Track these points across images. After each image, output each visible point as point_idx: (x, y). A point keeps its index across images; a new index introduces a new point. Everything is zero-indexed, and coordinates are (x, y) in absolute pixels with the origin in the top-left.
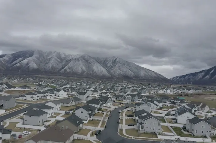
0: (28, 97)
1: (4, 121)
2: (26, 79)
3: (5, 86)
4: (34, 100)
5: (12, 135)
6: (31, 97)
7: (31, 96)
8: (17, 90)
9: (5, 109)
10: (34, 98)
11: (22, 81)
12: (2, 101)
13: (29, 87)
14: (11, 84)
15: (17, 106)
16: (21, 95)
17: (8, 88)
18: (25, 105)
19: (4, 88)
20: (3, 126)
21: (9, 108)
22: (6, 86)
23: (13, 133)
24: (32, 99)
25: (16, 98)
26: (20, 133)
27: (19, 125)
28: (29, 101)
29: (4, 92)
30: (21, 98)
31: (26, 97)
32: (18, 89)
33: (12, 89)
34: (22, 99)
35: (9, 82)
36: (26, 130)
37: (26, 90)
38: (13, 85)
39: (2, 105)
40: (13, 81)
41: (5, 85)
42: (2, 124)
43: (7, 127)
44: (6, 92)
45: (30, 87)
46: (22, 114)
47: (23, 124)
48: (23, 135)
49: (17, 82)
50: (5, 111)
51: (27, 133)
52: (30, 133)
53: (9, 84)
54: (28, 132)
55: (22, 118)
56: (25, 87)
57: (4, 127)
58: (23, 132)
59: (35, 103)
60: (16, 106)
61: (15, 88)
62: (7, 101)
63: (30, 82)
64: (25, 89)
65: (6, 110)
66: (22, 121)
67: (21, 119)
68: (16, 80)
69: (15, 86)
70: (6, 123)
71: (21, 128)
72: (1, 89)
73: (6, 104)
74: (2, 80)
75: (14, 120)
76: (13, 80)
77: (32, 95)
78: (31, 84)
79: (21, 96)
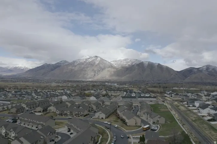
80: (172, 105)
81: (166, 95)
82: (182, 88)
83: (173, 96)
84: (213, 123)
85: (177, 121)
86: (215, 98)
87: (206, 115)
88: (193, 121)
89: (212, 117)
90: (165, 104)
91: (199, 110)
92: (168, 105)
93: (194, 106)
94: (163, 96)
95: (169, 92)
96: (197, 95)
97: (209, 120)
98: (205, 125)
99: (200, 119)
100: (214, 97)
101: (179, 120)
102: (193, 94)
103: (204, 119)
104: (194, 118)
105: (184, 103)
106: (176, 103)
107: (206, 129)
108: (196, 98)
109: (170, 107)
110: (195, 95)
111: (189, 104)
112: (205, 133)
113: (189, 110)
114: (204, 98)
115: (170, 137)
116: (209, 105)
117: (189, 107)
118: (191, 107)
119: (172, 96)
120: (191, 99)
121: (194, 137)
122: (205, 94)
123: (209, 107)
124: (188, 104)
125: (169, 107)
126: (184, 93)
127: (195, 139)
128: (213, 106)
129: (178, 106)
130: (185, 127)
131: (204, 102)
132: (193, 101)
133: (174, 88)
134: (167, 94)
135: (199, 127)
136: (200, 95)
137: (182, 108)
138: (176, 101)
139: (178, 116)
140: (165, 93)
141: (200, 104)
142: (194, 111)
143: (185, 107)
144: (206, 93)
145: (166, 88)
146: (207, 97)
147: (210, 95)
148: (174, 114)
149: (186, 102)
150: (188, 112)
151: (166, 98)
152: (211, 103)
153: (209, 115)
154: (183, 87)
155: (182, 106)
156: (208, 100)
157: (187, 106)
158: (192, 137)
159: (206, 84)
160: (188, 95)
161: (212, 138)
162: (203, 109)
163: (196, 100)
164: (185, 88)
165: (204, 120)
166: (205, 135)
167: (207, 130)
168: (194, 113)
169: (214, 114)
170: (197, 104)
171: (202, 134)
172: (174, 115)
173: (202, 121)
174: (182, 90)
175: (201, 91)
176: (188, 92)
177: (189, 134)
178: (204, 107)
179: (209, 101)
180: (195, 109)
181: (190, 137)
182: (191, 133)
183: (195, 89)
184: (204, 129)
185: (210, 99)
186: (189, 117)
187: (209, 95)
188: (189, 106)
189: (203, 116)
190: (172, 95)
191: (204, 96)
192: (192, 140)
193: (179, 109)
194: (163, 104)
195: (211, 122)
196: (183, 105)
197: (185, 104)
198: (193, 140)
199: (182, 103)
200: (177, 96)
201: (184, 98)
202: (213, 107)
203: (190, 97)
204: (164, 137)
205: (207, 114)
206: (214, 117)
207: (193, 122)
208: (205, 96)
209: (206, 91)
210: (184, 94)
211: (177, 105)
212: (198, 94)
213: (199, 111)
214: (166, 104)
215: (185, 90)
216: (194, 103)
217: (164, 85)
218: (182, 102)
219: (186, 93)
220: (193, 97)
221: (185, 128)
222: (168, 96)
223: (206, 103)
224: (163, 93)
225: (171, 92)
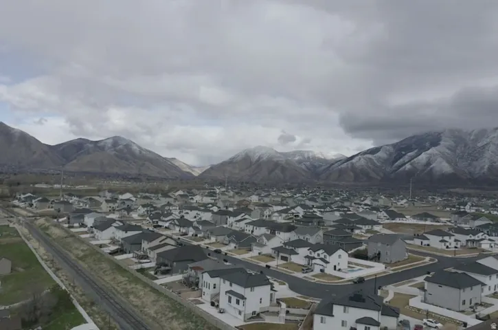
0: (434, 241)
1: (384, 288)
2: (427, 198)
3: (383, 214)
4: (447, 247)
5: (401, 322)
6: (441, 241)
7: (441, 238)
8: (407, 222)
9: (384, 263)
10: (448, 244)
11: (418, 204)
12: (379, 244)
13: (434, 218)
14: (395, 210)
15: (410, 260)
16: (418, 235)
17: (388, 217)
18: (428, 259)
19: (382, 217)
20: (382, 298)
21: (393, 262)
22: (385, 215)
23: (402, 317)
24: (442, 246)
25: (408, 242)
26: (418, 322)
27: (415, 303)
28: (437, 250)
29: (381, 227)
30: (417, 242)
31: (428, 239)
32: (409, 220)
33: (398, 221)
34: (420, 244)
35: (390, 205)
36: (432, 317)
37: (428, 223)
38: (399, 212)
39: (379, 254)
40: (399, 204)
41: (383, 212)
42: (379, 293)
43: (390, 302)
44: (386, 226)
45: (437, 217)
46: (420, 279)
47: (425, 301)
48: (424, 326)
49: (406, 205)
50: (384, 266)
51: (434, 325)
52: (439, 325)
53: (390, 209)
54: (436, 323)
55: (422, 288)
56: (425, 216)
57: (384, 302)
58: (425, 321)
59: (450, 256)
60: (406, 258)
61: (405, 219)
62: (389, 246)
63: (437, 205)
64: (426, 220)
65: (388, 264)
66: (420, 295)
67: (419, 288)
68: (405, 201)
69: (404, 213)
70: (387, 292)
71: (419, 310)
72: (376, 219)
73: (387, 251)
74: (377, 201)
75: (405, 288)
76: (398, 200)
77: (443, 236)
78: (438, 211)
79: (418, 237)
80: (30, 226)
81: (16, 202)
82: (56, 186)
83: (35, 205)
84: (119, 257)
85: (43, 263)
86: (126, 206)
87: (107, 242)
88: (81, 259)
89: (119, 245)
90: (11, 225)
91: (92, 232)
92: (20, 227)
93: (83, 225)
94: (8, 206)
95: (24, 194)
96: (91, 199)
97: (114, 253)
98: (104, 265)
99: (95, 253)
100: (124, 203)
101: (46, 260)
102: (83, 200)
103: (103, 251)
104: (82, 251)
105: (60, 220)
106: (41, 221)
107: (105, 271)
108: (87, 206)
109: (26, 231)
110: (85, 201)
111: (71, 220)
112: (105, 281)
113: (73, 236)
114: (105, 207)
115: (24, 306)
116: (114, 221)
117: (73, 227)
118: (76, 227)
119: (31, 205)
120: (77, 211)
121: (80, 293)
122: (108, 198)
123: (114, 225)
124: (69, 223)
125: (23, 231)
126: (63, 196)
127: (83, 297)
128: (121, 221)
129: (47, 228)
130: (60, 275)
131: (104, 215)
132: (81, 214)
133: (36, 186)
134: (19, 200)
135: (92, 269)
136: (96, 201)
137: (56, 232)
138: (42, 216)
139: (44, 252)
140: (15, 198)
141: (95, 220)
142: (83, 236)
143: (63, 228)
144: (109, 195)
145: (19, 184)
146: (111, 205)
147: (117, 199)
148: (35, 249)
149: (65, 218)
150: (70, 240)
151: (16, 210)
152: (118, 216)
153: (114, 241)
154: (59, 184)
155: (55, 226)
156: (112, 211)
157: (67, 225)
158: (76, 294)
159: (109, 176)
160: (71, 201)
161: (116, 290)
162: (102, 231)
163: (88, 211)
164: (64, 186)
165: (102, 255)
166: (104, 285)
167: (107, 275)
168: (82, 242)
169: (122, 239)
170: (89, 220)
171: (97, 283)
172: (34, 251)
173: (99, 256)
174: (58, 190)
175: (99, 190)
176: (70, 195)
177: (69, 290)
178: (103, 225)
179: (114, 213)
180: (86, 233)
181: (71, 296)
182: (74, 287)
183: (86, 187)
184: (101, 272)
185: (117, 209)
186: (70, 251)
187: (114, 200)
188: (71, 225)
189: (101, 246)
190: (33, 201)
191: (104, 202)
192: (75, 302)
193: (48, 234)
194: (8, 226)
195: (116, 257)
196: (57, 226)
197: (63, 221)
198: (78, 301)
199: (55, 220)
200: (44, 204)
201: (62, 208)
202: (121, 224)
203: (76, 206)
204: (7, 307)
205: (109, 241)
206: (122, 245)
207: (80, 262)
208: (107, 201)
209: (110, 191)
210: (62, 199)
211: (43, 226)
212: (93, 197)
213: (92, 235)
214: (16, 226)
215: (64, 190)
216: (83, 217)
217: (13, 178)
218: (56, 218)
219: (67, 197)
220: (81, 204)
221: (59, 277)
222: (22, 205)
223: (108, 217)
224: (8, 197)
225: (29, 194)
